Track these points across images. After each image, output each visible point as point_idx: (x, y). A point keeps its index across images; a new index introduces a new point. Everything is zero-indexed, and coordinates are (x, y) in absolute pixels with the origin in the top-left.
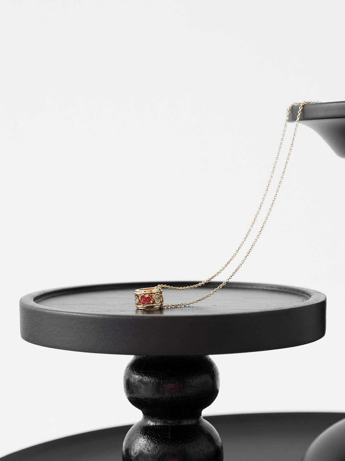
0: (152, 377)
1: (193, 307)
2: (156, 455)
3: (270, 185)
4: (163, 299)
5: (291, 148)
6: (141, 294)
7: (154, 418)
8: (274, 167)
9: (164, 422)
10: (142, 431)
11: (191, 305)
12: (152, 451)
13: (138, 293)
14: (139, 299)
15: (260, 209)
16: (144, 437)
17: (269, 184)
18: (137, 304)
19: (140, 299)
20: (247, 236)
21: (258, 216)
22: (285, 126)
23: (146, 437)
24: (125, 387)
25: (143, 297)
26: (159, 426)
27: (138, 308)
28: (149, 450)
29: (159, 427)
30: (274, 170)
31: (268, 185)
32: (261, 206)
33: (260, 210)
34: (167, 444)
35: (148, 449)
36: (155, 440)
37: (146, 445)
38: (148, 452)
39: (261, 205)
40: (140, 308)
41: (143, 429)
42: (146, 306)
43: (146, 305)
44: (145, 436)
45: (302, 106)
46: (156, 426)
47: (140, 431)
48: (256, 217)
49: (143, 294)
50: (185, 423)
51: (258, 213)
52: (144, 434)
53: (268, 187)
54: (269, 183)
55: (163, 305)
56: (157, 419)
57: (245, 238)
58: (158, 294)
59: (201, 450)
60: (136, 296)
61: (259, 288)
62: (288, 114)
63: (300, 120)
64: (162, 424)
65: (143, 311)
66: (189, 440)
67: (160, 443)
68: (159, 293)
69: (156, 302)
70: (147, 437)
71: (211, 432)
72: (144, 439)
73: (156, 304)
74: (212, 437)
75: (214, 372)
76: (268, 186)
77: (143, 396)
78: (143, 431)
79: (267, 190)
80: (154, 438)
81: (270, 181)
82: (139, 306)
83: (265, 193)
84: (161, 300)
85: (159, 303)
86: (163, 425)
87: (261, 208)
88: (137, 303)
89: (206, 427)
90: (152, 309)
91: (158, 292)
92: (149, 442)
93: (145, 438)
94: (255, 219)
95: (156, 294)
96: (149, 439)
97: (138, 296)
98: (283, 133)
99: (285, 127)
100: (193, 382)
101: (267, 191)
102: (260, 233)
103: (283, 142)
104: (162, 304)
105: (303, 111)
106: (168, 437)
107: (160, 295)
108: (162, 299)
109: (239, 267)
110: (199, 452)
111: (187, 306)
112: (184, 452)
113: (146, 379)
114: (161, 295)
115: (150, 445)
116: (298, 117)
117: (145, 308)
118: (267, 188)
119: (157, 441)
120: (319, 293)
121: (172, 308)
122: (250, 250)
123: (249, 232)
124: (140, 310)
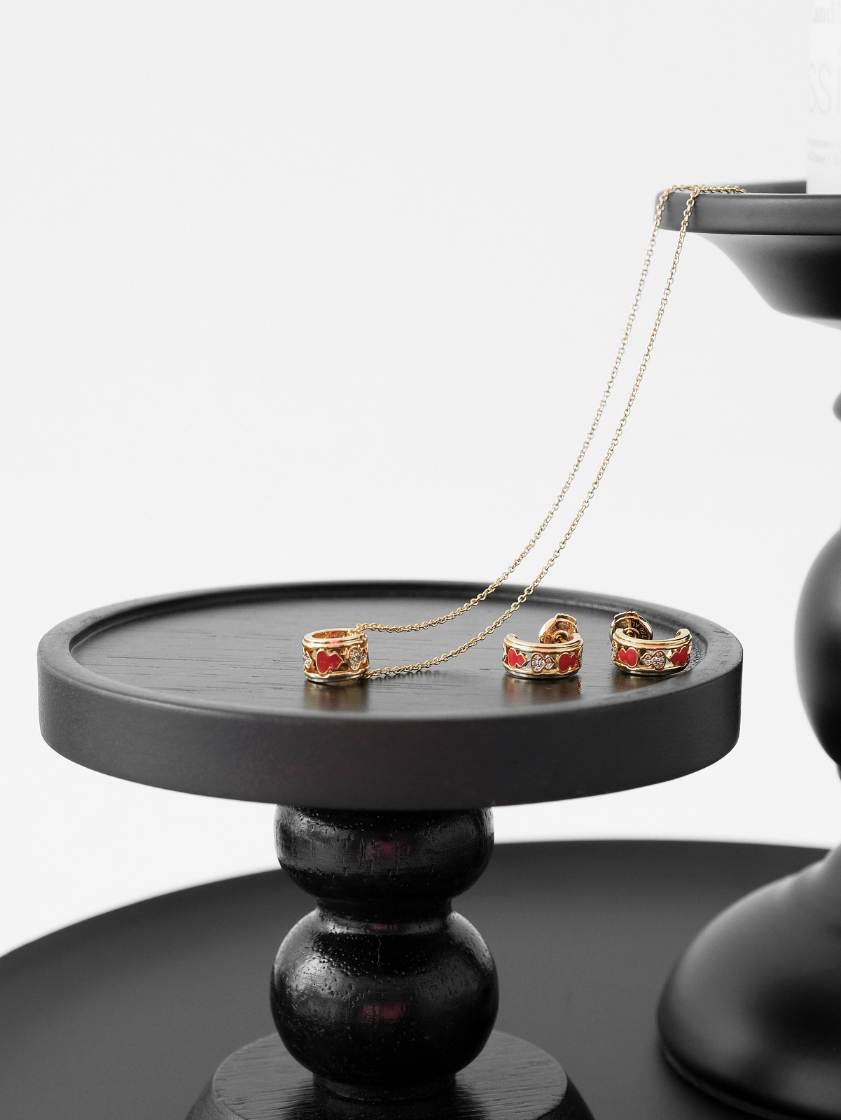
0: (341, 828)
1: (437, 673)
2: (348, 1002)
3: (614, 380)
4: (368, 658)
5: (665, 297)
6: (319, 648)
7: (343, 917)
8: (624, 336)
9: (367, 927)
10: (316, 945)
11: (433, 669)
12: (340, 993)
13: (310, 646)
14: (312, 658)
15: (591, 436)
16: (322, 960)
17: (613, 378)
18: (310, 670)
19: (315, 658)
20: (560, 498)
21: (588, 452)
22: (653, 240)
23: (326, 961)
24: (278, 845)
25: (321, 655)
26: (354, 935)
27: (310, 679)
28: (332, 992)
29: (354, 938)
30: (624, 344)
31: (610, 379)
32: (593, 429)
33: (590, 439)
34: (374, 979)
35: (330, 989)
36: (347, 969)
37: (325, 980)
38: (330, 996)
39: (595, 427)
40: (315, 680)
41: (319, 941)
42: (329, 675)
43: (328, 673)
44: (324, 958)
45: (694, 198)
46: (347, 935)
47: (312, 943)
48: (582, 454)
49: (322, 648)
50: (415, 929)
51: (586, 445)
52: (321, 953)
53: (611, 385)
54: (614, 376)
55: (367, 673)
56: (350, 920)
57: (557, 505)
58: (355, 649)
59: (450, 992)
60: (307, 652)
61: (581, 604)
62: (659, 212)
63: (688, 230)
64: (362, 932)
65: (321, 687)
66: (424, 970)
67: (357, 976)
68: (359, 646)
69: (352, 667)
70: (329, 961)
71: (472, 947)
72: (321, 965)
73: (353, 671)
74: (476, 959)
75: (482, 814)
76: (611, 382)
77: (320, 872)
78: (319, 946)
79: (608, 392)
80: (343, 964)
81: (616, 370)
82: (312, 675)
83: (605, 399)
84: (365, 662)
85: (360, 668)
86: (364, 933)
87: (595, 432)
88: (308, 667)
89: (461, 935)
90: (342, 684)
91: (357, 644)
92: (333, 972)
93: (324, 962)
94: (580, 459)
95: (352, 648)
96: (332, 966)
97: (311, 652)
98: (648, 258)
99: (653, 243)
100: (436, 841)
101: (608, 394)
102: (591, 495)
103: (646, 279)
104: (366, 670)
105: (695, 209)
106: (376, 962)
107: (362, 649)
108: (365, 659)
109: (542, 576)
110: (446, 997)
111: (424, 670)
112: (411, 998)
113: (327, 830)
114: (364, 650)
115: (336, 980)
116: (684, 224)
117: (327, 681)
118: (609, 387)
119: (352, 971)
120: (723, 632)
121: (390, 677)
122: (568, 537)
123: (565, 490)
124: (315, 685)
